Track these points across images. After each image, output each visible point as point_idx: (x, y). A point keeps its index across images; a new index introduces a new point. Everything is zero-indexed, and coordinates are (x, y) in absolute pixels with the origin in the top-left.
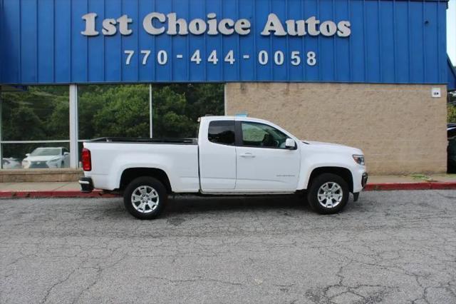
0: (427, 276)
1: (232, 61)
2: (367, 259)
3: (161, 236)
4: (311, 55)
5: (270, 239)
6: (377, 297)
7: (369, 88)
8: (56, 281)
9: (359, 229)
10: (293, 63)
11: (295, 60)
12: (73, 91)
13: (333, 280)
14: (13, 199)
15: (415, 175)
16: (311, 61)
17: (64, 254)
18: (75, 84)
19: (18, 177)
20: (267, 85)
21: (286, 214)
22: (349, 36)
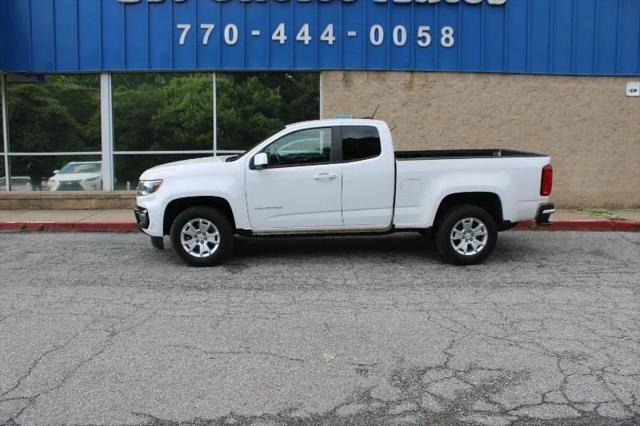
0: (574, 358)
1: (331, 39)
2: (494, 331)
3: (209, 288)
4: (447, 32)
5: (362, 297)
6: (494, 386)
7: (532, 82)
8: (49, 347)
9: (496, 286)
10: (420, 43)
11: (424, 39)
12: (105, 83)
13: (437, 359)
14: (20, 232)
15: (593, 209)
16: (447, 40)
17: (70, 310)
18: (109, 73)
19: (32, 202)
20: (382, 75)
21: (394, 262)
22: (504, 4)
